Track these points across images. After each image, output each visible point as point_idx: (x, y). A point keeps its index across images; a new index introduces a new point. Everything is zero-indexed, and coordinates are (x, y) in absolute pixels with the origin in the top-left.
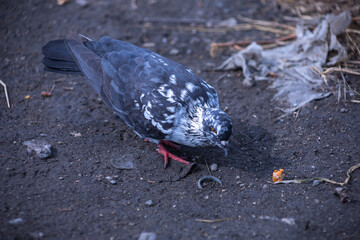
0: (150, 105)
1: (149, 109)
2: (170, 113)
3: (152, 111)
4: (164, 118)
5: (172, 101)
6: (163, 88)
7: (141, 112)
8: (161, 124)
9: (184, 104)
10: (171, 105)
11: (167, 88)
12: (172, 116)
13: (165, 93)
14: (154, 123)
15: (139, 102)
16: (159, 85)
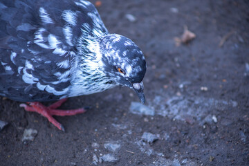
0: (29, 66)
1: (29, 71)
2: (63, 70)
3: (35, 72)
4: (56, 79)
5: (61, 52)
6: (40, 36)
7: (17, 77)
8: (52, 85)
9: (75, 49)
10: (63, 58)
11: (45, 35)
12: (67, 73)
13: (47, 43)
14: (41, 87)
15: (10, 64)
16: (32, 33)
